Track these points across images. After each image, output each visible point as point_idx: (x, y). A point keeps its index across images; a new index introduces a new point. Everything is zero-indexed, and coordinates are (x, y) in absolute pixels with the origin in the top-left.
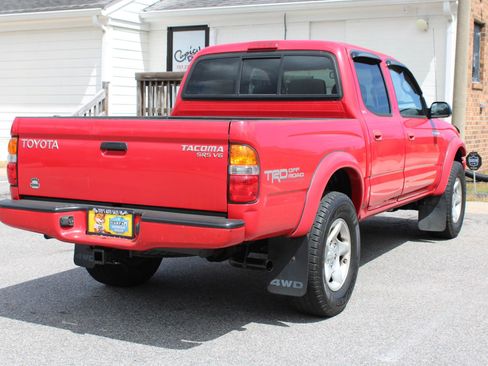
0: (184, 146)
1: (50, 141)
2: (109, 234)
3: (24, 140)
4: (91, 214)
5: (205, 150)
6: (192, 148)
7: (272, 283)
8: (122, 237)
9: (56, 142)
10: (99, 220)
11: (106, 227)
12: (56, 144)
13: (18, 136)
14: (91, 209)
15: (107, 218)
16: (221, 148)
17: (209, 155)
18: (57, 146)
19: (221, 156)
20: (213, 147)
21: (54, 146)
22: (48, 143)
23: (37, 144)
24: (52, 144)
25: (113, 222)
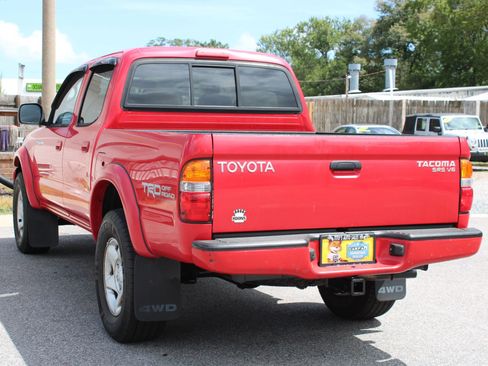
0: (420, 162)
1: (261, 163)
2: (345, 263)
3: (222, 163)
4: (325, 243)
5: (439, 166)
6: (426, 164)
8: (362, 263)
9: (269, 163)
10: (333, 249)
11: (342, 255)
12: (269, 166)
13: (211, 159)
14: (326, 238)
15: (344, 244)
16: (453, 163)
17: (443, 170)
18: (272, 168)
19: (453, 170)
20: (446, 162)
21: (267, 168)
22: (259, 165)
23: (242, 167)
24: (264, 166)
25: (351, 249)
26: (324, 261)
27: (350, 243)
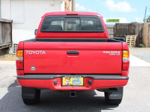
0: (104, 52)
1: (41, 51)
2: (72, 85)
3: (27, 51)
4: (64, 79)
5: (113, 53)
6: (107, 52)
7: (110, 96)
8: (79, 86)
9: (44, 51)
10: (67, 80)
11: (71, 83)
12: (44, 52)
13: (23, 50)
14: (64, 77)
15: (72, 79)
16: (119, 52)
17: (115, 55)
18: (45, 53)
19: (119, 54)
20: (116, 52)
21: (43, 53)
22: (40, 52)
23: (34, 53)
24: (42, 52)
25: (74, 81)
26: (64, 84)
27: (74, 79)
